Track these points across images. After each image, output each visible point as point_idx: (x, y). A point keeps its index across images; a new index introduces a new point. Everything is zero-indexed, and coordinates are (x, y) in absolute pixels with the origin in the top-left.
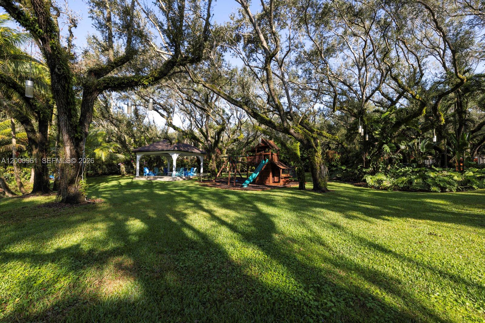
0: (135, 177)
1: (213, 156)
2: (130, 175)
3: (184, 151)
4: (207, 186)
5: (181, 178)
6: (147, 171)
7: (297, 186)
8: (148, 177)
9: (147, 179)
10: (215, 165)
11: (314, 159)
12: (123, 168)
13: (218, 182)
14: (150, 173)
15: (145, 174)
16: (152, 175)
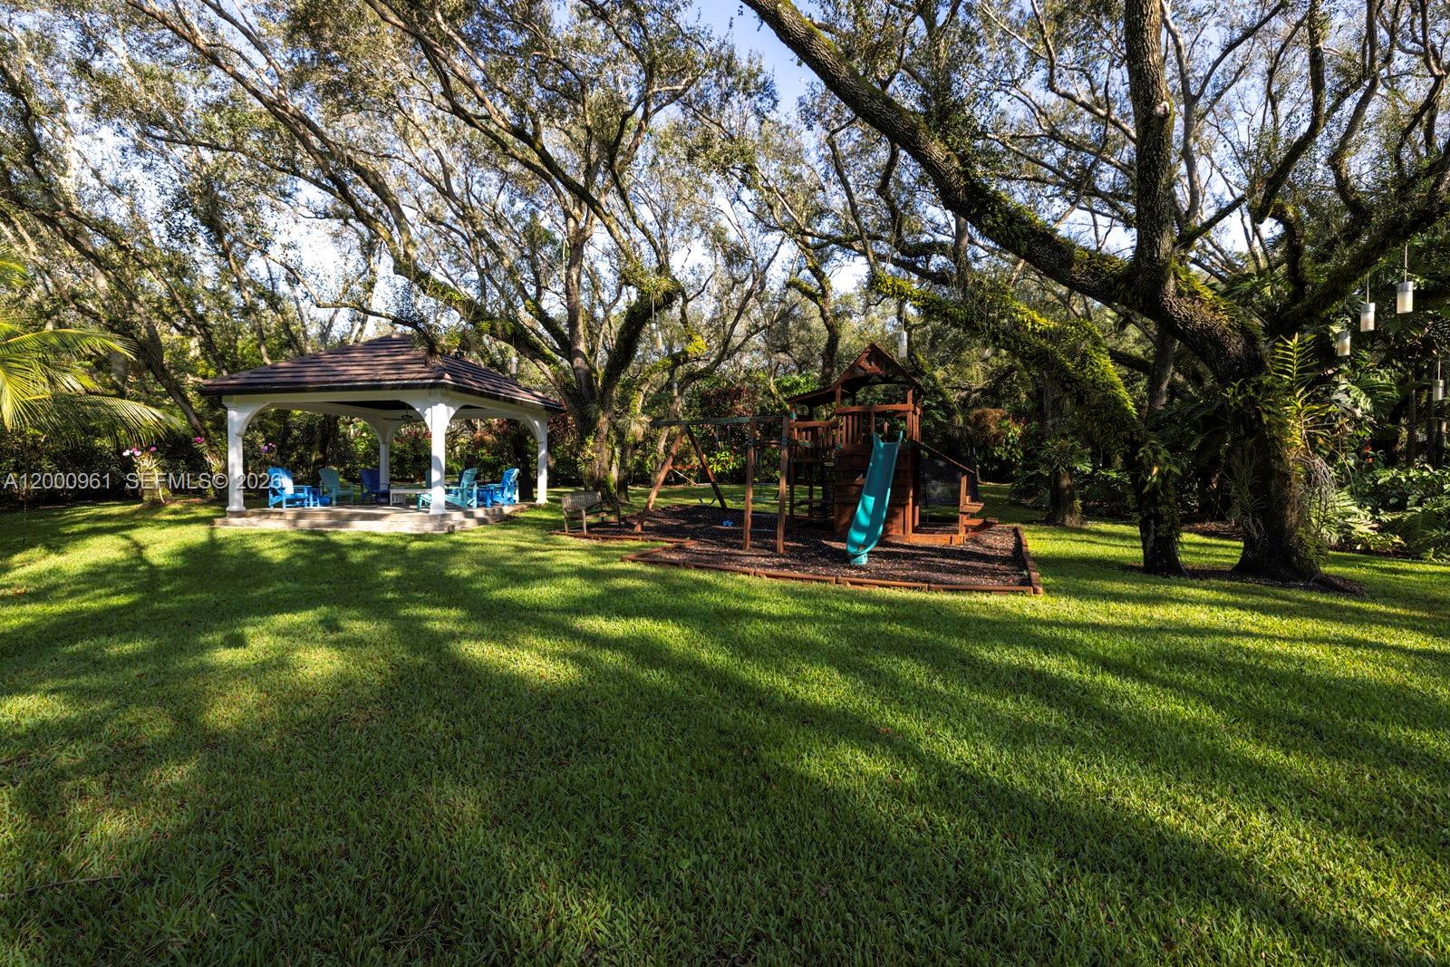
0: (224, 514)
1: (602, 420)
2: (190, 505)
3: (481, 394)
5: (470, 515)
6: (284, 482)
9: (294, 522)
10: (604, 456)
12: (149, 472)
14: (301, 495)
15: (273, 499)
16: (312, 503)
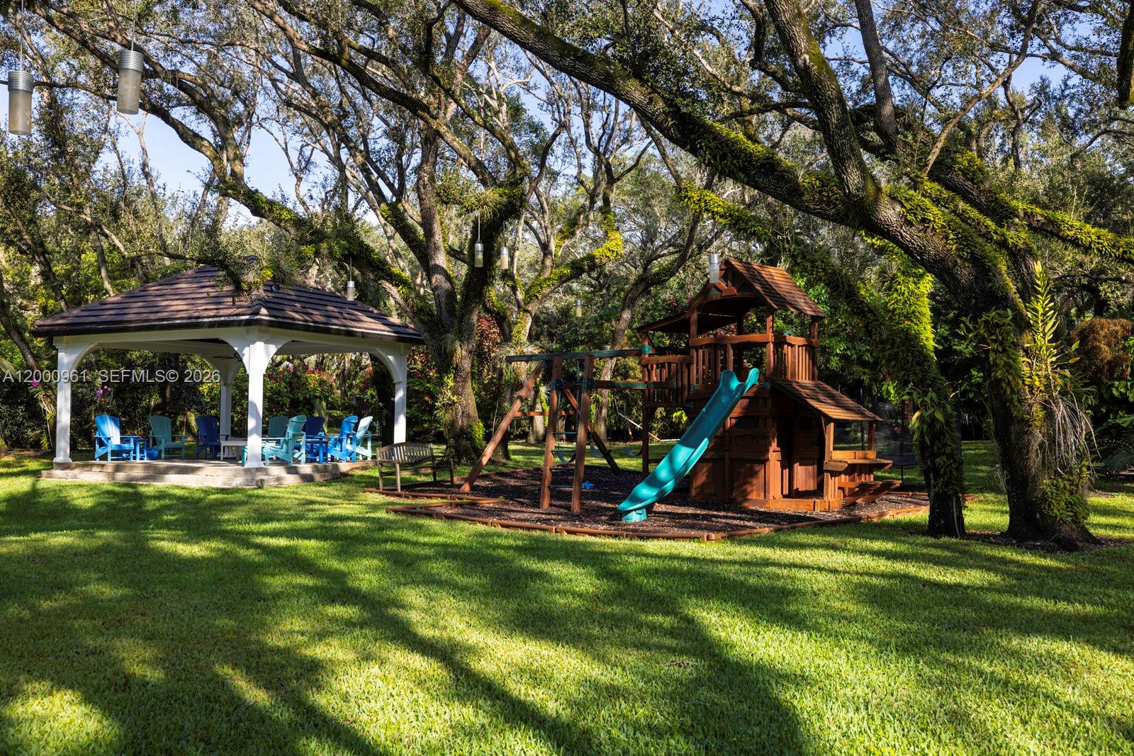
0: (50, 466)
1: (462, 354)
2: (21, 458)
3: (306, 328)
4: (429, 513)
5: (292, 470)
6: (111, 432)
7: (921, 514)
8: (118, 469)
9: (112, 476)
10: (468, 400)
11: (1011, 368)
13: (490, 493)
14: (126, 446)
15: (99, 451)
16: (138, 455)
